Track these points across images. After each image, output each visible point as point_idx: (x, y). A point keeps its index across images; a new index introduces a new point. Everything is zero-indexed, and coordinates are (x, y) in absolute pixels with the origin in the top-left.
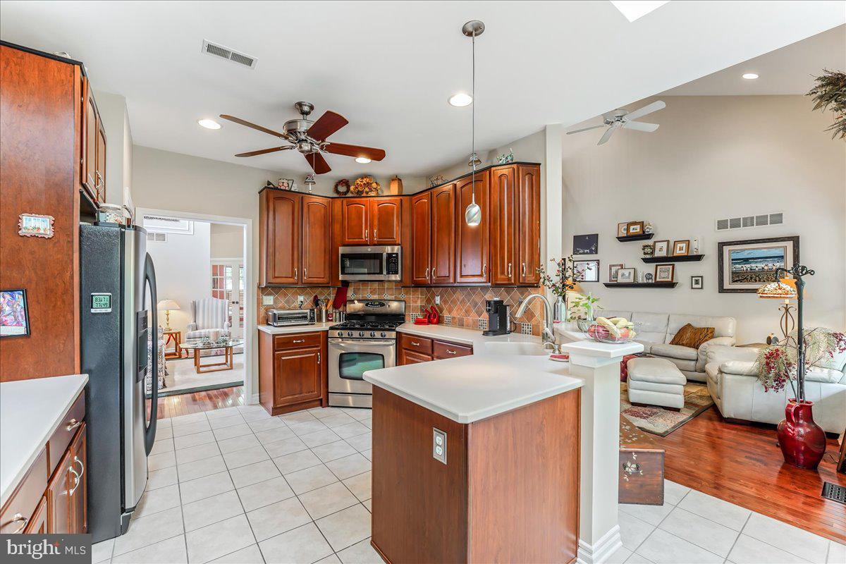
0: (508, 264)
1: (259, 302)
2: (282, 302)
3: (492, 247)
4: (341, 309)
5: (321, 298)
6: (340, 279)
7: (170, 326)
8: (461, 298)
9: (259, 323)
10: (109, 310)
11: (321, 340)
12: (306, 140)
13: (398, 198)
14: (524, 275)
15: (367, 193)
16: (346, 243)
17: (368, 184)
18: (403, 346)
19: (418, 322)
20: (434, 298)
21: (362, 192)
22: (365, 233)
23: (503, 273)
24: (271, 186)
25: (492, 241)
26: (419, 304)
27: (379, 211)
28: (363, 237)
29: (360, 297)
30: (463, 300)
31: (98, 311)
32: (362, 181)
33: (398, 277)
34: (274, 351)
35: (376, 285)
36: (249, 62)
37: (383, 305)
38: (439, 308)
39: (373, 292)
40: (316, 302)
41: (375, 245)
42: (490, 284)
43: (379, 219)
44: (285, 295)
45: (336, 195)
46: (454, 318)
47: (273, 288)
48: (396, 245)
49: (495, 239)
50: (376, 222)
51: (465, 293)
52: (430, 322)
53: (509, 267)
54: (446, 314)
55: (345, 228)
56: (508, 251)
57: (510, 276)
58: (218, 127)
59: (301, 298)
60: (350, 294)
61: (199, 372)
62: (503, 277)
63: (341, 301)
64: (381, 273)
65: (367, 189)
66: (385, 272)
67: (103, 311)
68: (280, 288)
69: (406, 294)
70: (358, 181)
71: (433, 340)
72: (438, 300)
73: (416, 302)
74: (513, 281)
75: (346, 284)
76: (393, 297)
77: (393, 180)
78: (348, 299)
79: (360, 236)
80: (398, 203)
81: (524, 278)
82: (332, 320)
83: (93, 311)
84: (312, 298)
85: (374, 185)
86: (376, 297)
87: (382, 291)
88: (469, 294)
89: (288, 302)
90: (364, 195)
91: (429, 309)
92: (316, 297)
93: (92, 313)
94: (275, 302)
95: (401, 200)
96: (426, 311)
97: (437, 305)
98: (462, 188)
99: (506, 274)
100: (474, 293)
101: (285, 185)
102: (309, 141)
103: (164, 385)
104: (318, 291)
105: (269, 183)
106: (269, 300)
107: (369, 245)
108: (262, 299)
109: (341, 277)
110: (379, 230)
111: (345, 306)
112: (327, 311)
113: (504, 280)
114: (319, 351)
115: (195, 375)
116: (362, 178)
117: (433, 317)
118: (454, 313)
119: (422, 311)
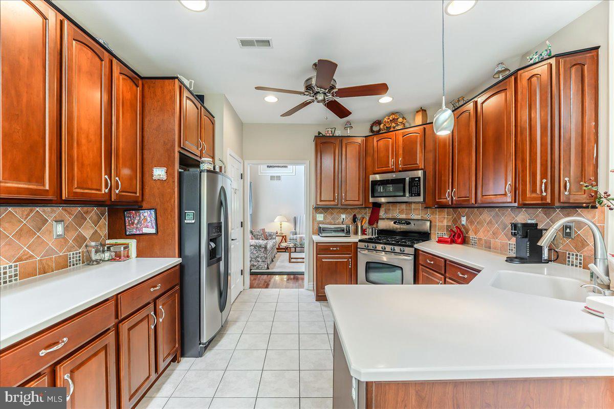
0: (542, 179)
1: (314, 219)
2: (329, 219)
3: (519, 163)
4: (375, 226)
5: (359, 216)
6: (370, 201)
7: (283, 232)
8: (488, 220)
9: (314, 233)
10: (193, 221)
11: (352, 250)
12: (319, 92)
13: (422, 127)
14: (566, 193)
15: (394, 127)
16: (375, 172)
17: (394, 120)
18: (420, 262)
19: (441, 241)
20: (460, 218)
21: (390, 128)
22: (391, 161)
23: (534, 190)
24: (321, 135)
25: (519, 154)
26: (445, 223)
27: (403, 141)
28: (390, 166)
29: (390, 216)
30: (490, 222)
31: (188, 222)
32: (389, 119)
33: (421, 199)
34: (317, 254)
35: (404, 206)
36: (267, 43)
37: (409, 223)
38: (464, 228)
39: (401, 212)
40: (354, 219)
41: (400, 171)
42: (516, 205)
43: (403, 148)
44: (332, 214)
45: (371, 134)
46: (480, 239)
47: (323, 208)
48: (419, 170)
49: (523, 152)
50: (401, 152)
51: (493, 213)
52: (453, 241)
53: (541, 184)
54: (471, 235)
55: (375, 159)
56: (542, 165)
57: (544, 194)
58: (276, 100)
59: (343, 216)
60: (382, 213)
61: (290, 262)
62: (534, 195)
63: (374, 220)
64: (404, 196)
65: (393, 125)
66: (407, 195)
67: (190, 222)
68: (328, 209)
69: (433, 213)
70: (386, 119)
71: (445, 260)
72: (464, 220)
73: (442, 222)
74: (549, 201)
75: (377, 206)
76: (420, 216)
77: (417, 112)
78: (380, 217)
79: (387, 165)
80: (422, 133)
81: (568, 197)
82: (366, 234)
83: (186, 221)
84: (352, 216)
85: (400, 120)
86: (403, 216)
87: (409, 211)
88: (497, 215)
89: (333, 219)
90: (392, 129)
91: (455, 229)
92: (355, 216)
93: (186, 223)
94: (324, 219)
95: (425, 128)
96: (452, 230)
97: (463, 225)
98: (483, 103)
99: (538, 191)
100: (503, 214)
101: (330, 132)
102: (321, 92)
103: (268, 267)
104: (356, 212)
105: (319, 133)
106: (320, 217)
107: (394, 172)
108: (316, 216)
109: (371, 200)
110: (403, 158)
111: (377, 223)
112: (362, 227)
113: (534, 199)
114: (351, 258)
115: (287, 264)
116: (389, 116)
117: (458, 237)
118: (481, 234)
119: (447, 229)
